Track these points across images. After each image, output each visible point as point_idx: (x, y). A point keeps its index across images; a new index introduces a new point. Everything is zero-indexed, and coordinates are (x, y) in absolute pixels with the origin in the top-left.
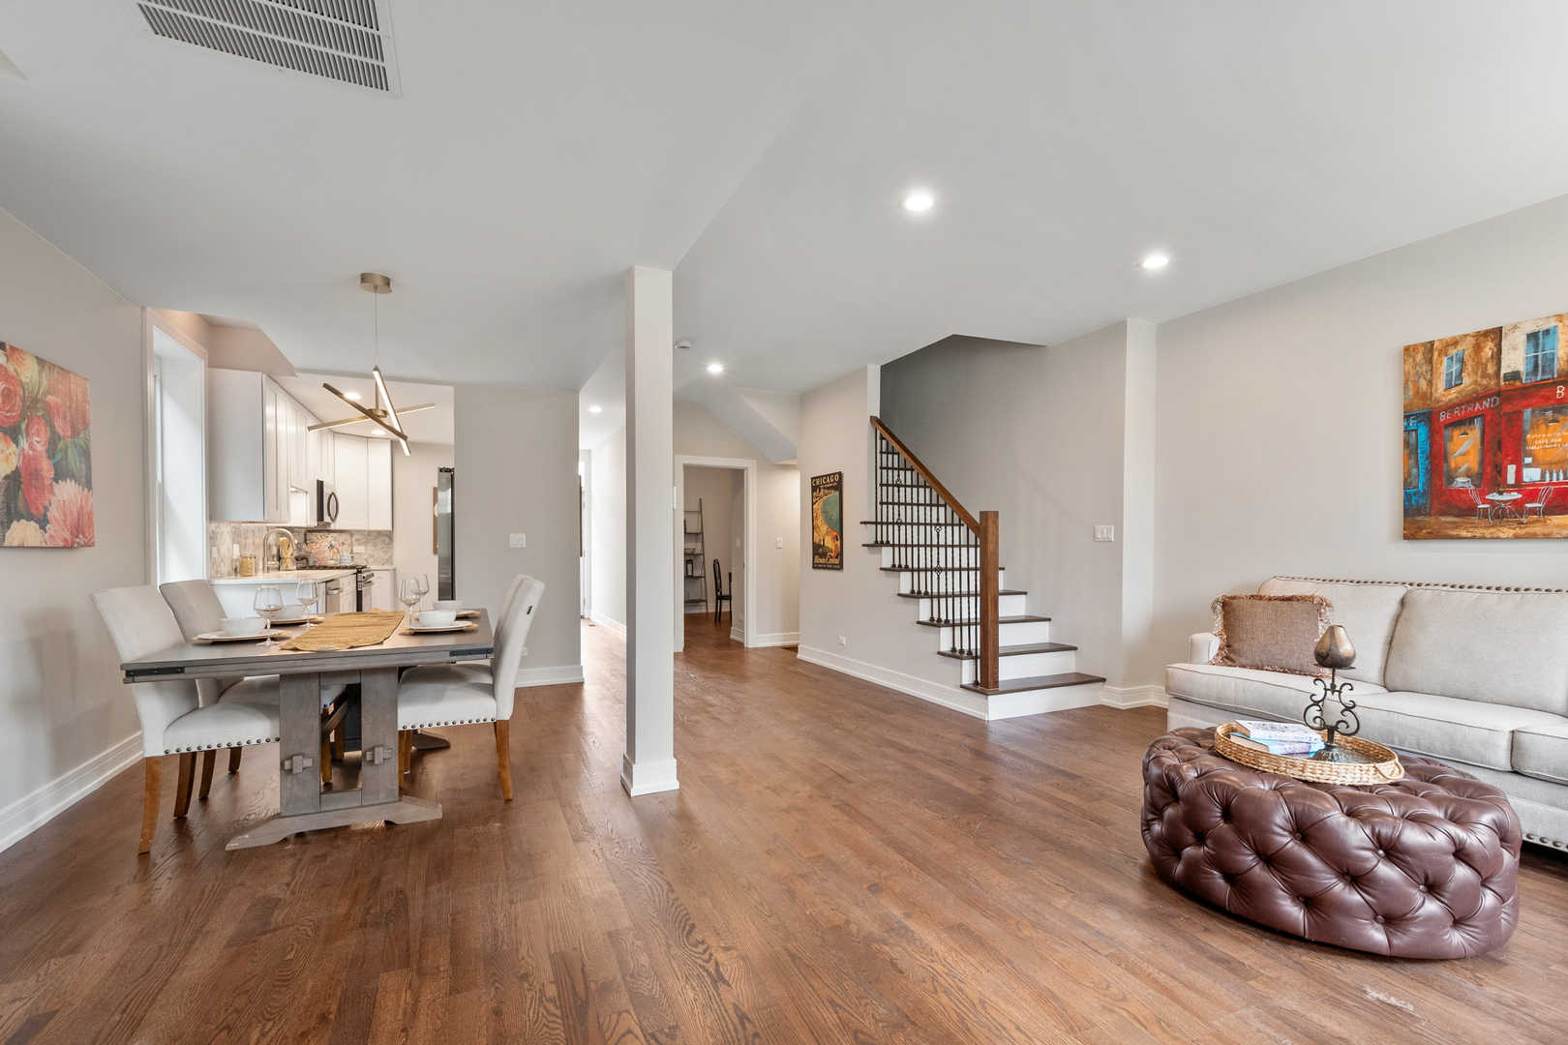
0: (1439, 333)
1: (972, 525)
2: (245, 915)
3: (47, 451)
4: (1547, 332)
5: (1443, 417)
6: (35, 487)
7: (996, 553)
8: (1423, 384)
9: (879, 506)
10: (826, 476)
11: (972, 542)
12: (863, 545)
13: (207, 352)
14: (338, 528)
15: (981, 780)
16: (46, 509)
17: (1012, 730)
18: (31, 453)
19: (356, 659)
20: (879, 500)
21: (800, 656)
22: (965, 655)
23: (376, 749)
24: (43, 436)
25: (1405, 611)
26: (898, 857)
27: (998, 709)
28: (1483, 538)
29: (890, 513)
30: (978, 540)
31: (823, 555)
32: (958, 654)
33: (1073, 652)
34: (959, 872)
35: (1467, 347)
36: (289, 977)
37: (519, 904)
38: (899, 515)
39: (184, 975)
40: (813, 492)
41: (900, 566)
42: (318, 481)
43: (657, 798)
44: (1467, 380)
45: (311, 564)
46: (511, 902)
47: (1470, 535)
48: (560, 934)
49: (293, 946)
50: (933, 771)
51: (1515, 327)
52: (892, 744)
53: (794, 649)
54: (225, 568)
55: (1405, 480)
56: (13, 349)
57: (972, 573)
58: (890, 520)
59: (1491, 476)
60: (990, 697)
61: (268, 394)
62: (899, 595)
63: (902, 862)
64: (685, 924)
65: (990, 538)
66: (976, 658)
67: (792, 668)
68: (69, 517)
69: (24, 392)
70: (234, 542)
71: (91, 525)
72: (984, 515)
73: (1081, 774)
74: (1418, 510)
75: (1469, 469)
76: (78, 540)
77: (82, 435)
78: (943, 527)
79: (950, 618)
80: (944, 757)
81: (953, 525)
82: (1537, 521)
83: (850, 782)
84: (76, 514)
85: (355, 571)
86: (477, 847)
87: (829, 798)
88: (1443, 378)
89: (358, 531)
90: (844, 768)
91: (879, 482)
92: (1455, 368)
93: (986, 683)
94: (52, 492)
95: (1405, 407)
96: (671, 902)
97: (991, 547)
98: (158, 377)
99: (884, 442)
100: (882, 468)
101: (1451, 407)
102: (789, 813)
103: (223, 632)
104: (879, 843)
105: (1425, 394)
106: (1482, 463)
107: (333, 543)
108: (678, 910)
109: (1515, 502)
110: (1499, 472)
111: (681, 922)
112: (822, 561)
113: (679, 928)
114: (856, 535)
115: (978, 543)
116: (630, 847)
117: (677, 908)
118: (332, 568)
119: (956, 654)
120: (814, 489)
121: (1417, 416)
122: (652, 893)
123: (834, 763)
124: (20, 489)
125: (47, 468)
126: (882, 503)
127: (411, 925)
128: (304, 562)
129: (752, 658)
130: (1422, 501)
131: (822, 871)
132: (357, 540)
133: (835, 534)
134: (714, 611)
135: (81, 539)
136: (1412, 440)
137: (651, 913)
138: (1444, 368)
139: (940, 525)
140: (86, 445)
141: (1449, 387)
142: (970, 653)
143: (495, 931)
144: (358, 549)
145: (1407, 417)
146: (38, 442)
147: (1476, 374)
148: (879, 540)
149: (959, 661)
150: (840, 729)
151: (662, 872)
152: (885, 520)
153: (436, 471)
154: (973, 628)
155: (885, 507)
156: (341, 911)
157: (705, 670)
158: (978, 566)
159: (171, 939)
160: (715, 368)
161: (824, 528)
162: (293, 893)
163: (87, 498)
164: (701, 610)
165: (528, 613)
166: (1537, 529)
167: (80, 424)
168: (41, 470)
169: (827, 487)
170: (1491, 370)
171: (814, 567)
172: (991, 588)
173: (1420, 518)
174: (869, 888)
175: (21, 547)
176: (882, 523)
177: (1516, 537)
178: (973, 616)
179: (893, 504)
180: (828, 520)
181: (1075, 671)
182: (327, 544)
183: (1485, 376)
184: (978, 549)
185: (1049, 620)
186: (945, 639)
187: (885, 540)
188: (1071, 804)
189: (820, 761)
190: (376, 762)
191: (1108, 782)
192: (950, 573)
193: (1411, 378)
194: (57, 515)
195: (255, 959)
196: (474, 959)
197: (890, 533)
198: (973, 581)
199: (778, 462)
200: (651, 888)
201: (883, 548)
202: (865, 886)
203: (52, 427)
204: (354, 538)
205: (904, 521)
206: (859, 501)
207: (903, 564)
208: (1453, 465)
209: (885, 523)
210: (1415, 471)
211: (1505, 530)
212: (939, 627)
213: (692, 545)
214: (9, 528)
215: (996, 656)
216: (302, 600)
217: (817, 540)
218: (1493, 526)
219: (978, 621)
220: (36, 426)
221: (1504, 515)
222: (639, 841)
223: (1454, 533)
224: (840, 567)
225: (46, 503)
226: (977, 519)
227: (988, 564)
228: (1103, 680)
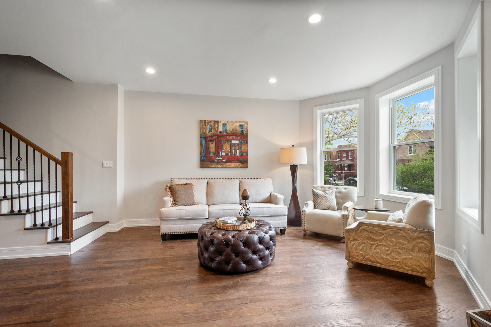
0: (208, 119)
4: (226, 124)
5: (208, 139)
7: (72, 173)
8: (204, 130)
22: (46, 226)
25: (208, 185)
28: (216, 167)
32: (39, 227)
33: (91, 214)
35: (212, 123)
44: (213, 131)
47: (213, 167)
51: (221, 122)
55: (201, 153)
59: (217, 154)
60: (71, 243)
65: (70, 165)
66: (57, 225)
72: (65, 154)
74: (203, 161)
75: (213, 152)
82: (224, 164)
88: (208, 129)
92: (210, 128)
93: (68, 236)
95: (200, 135)
97: (70, 170)
101: (210, 137)
105: (205, 132)
106: (215, 150)
109: (221, 159)
110: (218, 153)
121: (203, 138)
130: (204, 158)
136: (202, 143)
138: (208, 127)
141: (209, 132)
145: (201, 137)
147: (214, 130)
149: (45, 230)
166: (224, 166)
170: (217, 130)
173: (204, 163)
177: (221, 167)
181: (92, 222)
183: (216, 131)
193: (202, 128)
208: (210, 150)
210: (203, 151)
211: (219, 166)
212: (20, 215)
218: (217, 165)
221: (219, 163)
223: (210, 166)
226: (59, 158)
227: (68, 178)
228: (108, 222)
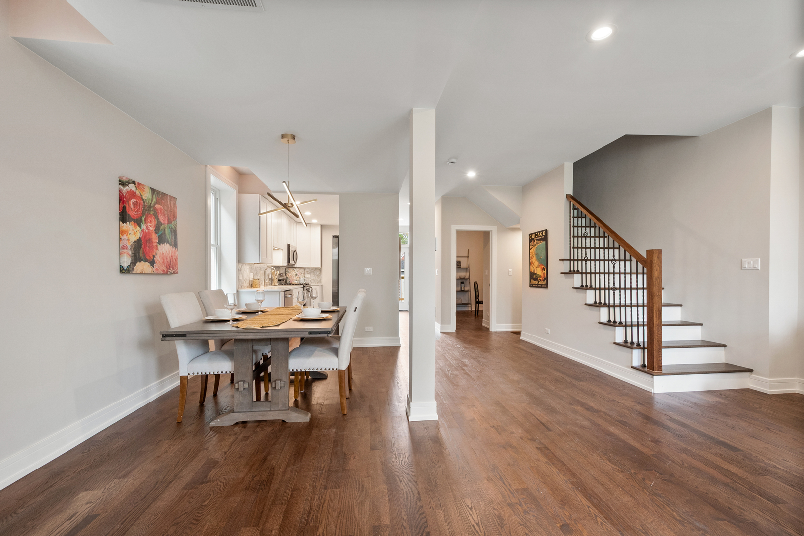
1: (639, 258)
2: (200, 469)
3: (155, 230)
6: (149, 247)
7: (659, 278)
9: (572, 250)
10: (538, 232)
11: (640, 270)
12: (562, 273)
13: (237, 186)
14: (298, 266)
15: (652, 441)
16: (154, 256)
17: (674, 402)
18: (147, 231)
19: (263, 334)
20: (572, 246)
21: (521, 338)
22: (635, 346)
23: (277, 381)
24: (153, 223)
26: (585, 502)
27: (660, 386)
29: (580, 254)
30: (645, 269)
31: (536, 279)
32: (629, 345)
33: (723, 348)
34: (638, 526)
36: (200, 518)
37: (329, 490)
38: (586, 254)
39: (158, 504)
40: (529, 243)
41: (586, 286)
42: (288, 244)
43: (424, 424)
45: (288, 283)
46: (325, 488)
48: (345, 521)
49: (211, 495)
50: (612, 429)
52: (582, 404)
53: (518, 333)
54: (246, 284)
56: (139, 183)
57: (640, 292)
58: (580, 258)
60: (655, 377)
61: (261, 203)
62: (586, 304)
63: (589, 507)
64: (423, 531)
65: (655, 268)
66: (644, 348)
67: (517, 345)
68: (166, 261)
69: (144, 203)
70: (251, 272)
71: (176, 264)
72: (650, 252)
73: (741, 448)
76: (170, 271)
77: (173, 223)
78: (618, 262)
79: (623, 320)
80: (620, 418)
81: (625, 260)
83: (550, 430)
84: (169, 259)
85: (303, 286)
86: (320, 444)
87: (534, 440)
89: (307, 268)
90: (545, 418)
91: (572, 235)
93: (652, 366)
94: (157, 249)
96: (418, 508)
97: (655, 274)
98: (219, 199)
99: (576, 211)
100: (574, 227)
102: (505, 448)
103: (215, 316)
104: (570, 486)
107: (297, 273)
108: (421, 517)
111: (421, 528)
112: (535, 283)
113: (419, 532)
114: (556, 267)
115: (645, 272)
116: (401, 458)
117: (421, 514)
118: (296, 285)
119: (628, 345)
120: (530, 240)
122: (407, 498)
123: (539, 413)
124: (141, 247)
125: (155, 238)
126: (574, 248)
127: (270, 494)
128: (283, 281)
129: (494, 338)
131: (525, 504)
132: (307, 272)
133: (543, 266)
134: (475, 309)
135: (171, 271)
137: (404, 516)
139: (616, 260)
140: (175, 228)
142: (638, 345)
143: (311, 508)
144: (307, 276)
146: (151, 226)
148: (572, 270)
149: (630, 350)
150: (544, 388)
151: (416, 482)
152: (576, 258)
153: (332, 237)
154: (641, 328)
155: (576, 250)
156: (241, 476)
157: (465, 343)
158: (645, 286)
159: (164, 478)
160: (471, 174)
161: (536, 263)
162: (225, 459)
163: (175, 252)
164: (468, 309)
165: (355, 311)
167: (172, 217)
168: (152, 238)
169: (539, 239)
171: (530, 286)
172: (656, 301)
174: (562, 526)
175: (141, 274)
176: (574, 260)
178: (641, 320)
179: (582, 248)
180: (539, 259)
181: (724, 361)
182: (294, 274)
184: (645, 276)
185: (701, 324)
186: (619, 334)
187: (576, 270)
188: (737, 475)
189: (530, 410)
190: (277, 388)
191: (770, 459)
192: (623, 292)
194: (159, 259)
195: (191, 500)
196: (292, 529)
197: (580, 267)
198: (642, 297)
199: (509, 226)
200: (407, 494)
201: (588, 291)
202: (558, 525)
203: (158, 219)
204: (306, 271)
205: (589, 258)
206: (558, 247)
207: (589, 285)
209: (576, 260)
212: (615, 326)
213: (463, 274)
214: (135, 265)
215: (660, 348)
216: (257, 301)
217: (532, 271)
219: (645, 323)
220: (150, 219)
222: (407, 455)
224: (546, 286)
225: (154, 254)
226: (645, 255)
227: (653, 285)
228: (751, 371)
